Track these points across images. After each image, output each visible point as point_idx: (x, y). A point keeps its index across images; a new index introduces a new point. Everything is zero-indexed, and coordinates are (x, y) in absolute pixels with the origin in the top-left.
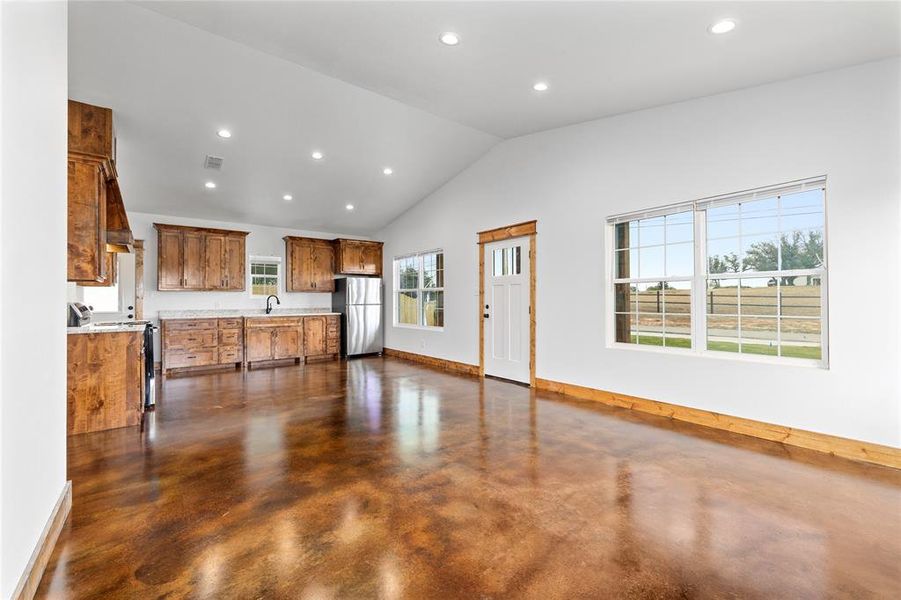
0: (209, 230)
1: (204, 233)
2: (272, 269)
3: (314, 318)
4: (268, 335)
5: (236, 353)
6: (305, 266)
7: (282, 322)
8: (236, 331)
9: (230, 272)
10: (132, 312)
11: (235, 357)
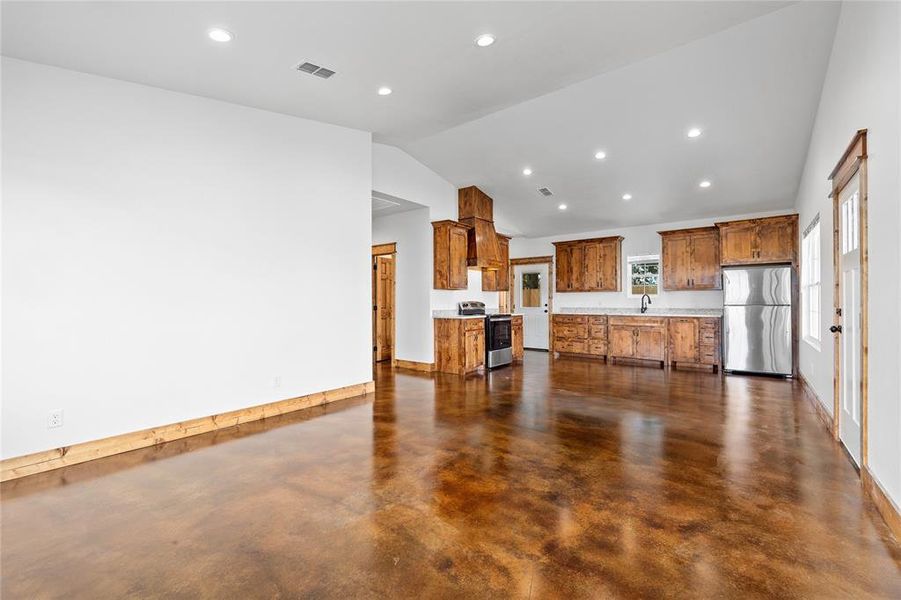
0: (587, 241)
1: (584, 244)
2: (652, 269)
3: (683, 320)
4: (629, 333)
5: (602, 346)
6: (679, 262)
7: (644, 321)
8: (602, 327)
9: (604, 275)
10: (546, 308)
11: (602, 350)
